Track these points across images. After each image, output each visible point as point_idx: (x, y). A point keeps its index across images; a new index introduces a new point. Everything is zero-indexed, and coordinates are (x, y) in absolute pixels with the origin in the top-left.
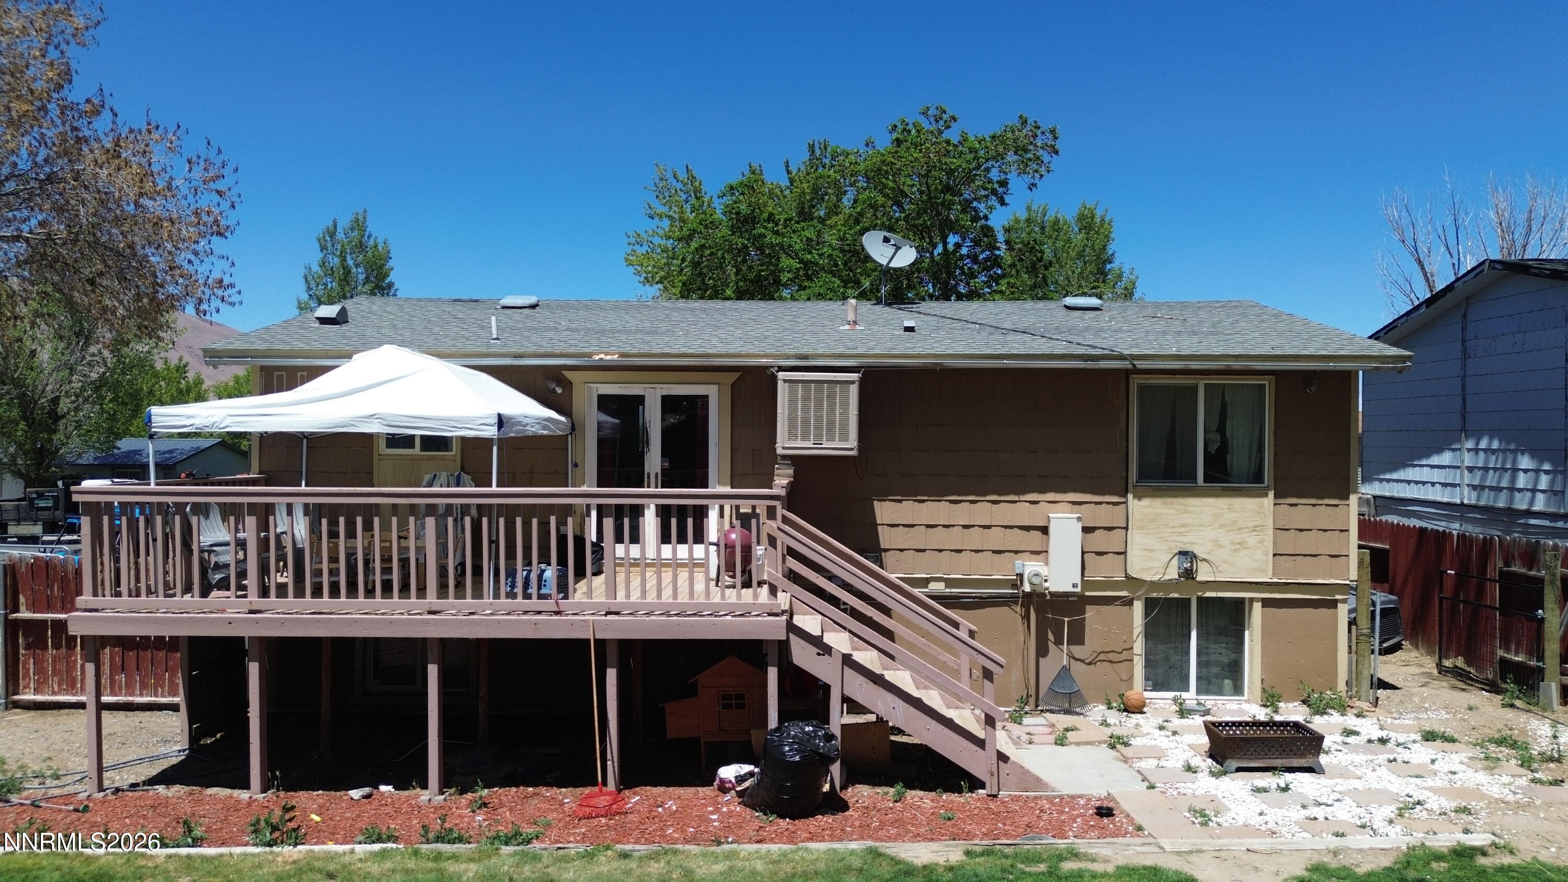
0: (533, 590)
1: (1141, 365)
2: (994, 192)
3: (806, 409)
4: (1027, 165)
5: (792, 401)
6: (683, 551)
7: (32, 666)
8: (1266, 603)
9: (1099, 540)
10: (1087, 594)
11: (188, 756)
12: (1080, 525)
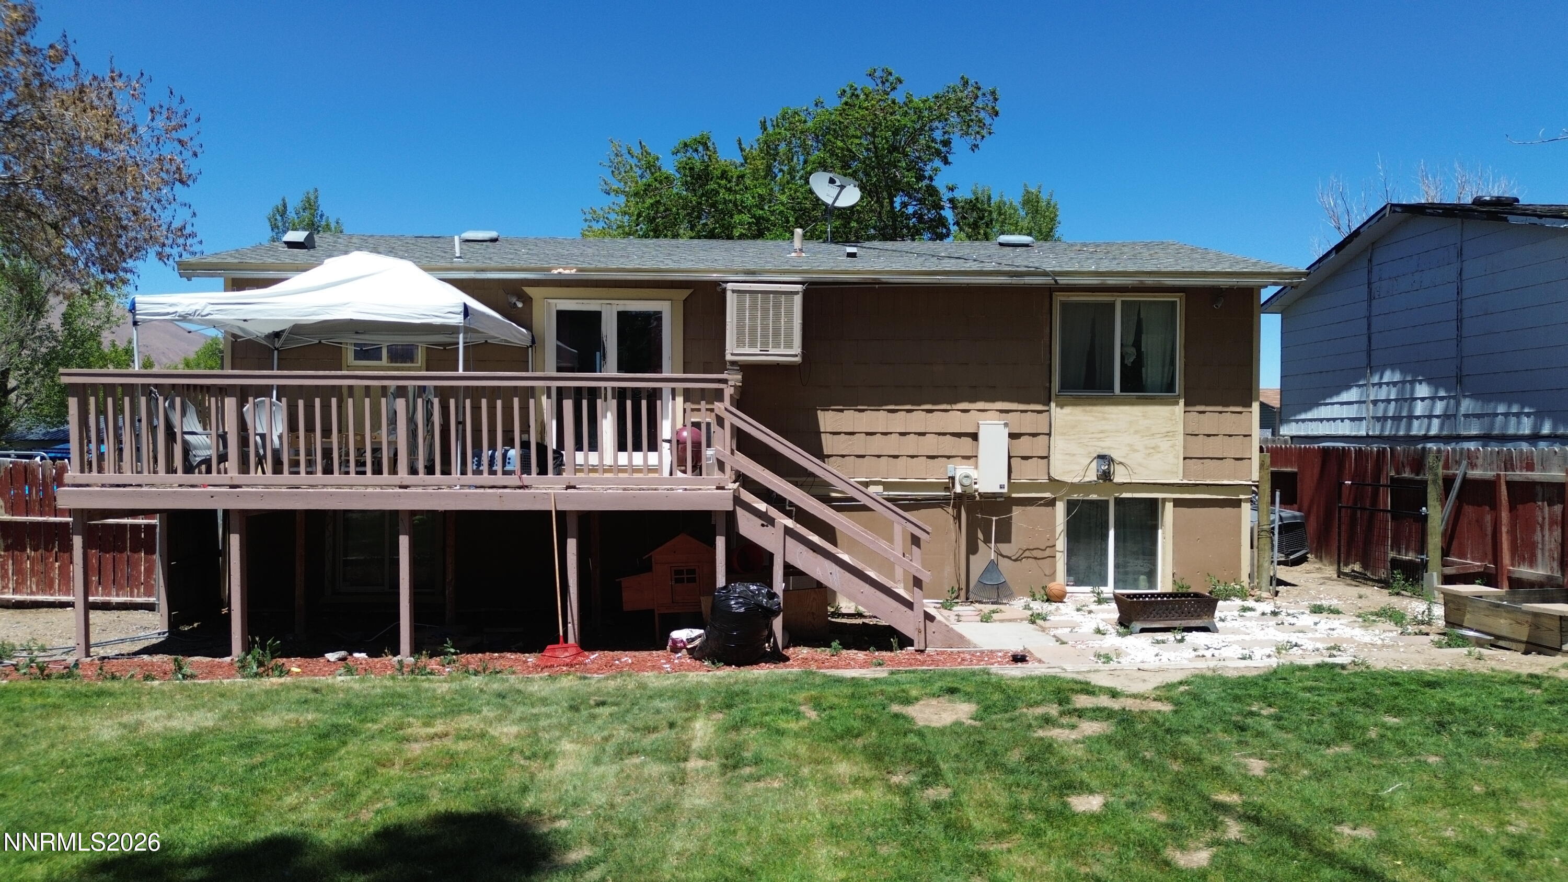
0: (498, 467)
1: (1062, 280)
2: (938, 153)
3: (753, 318)
4: (969, 126)
5: (741, 310)
6: (638, 458)
7: (10, 567)
8: (1178, 503)
9: (1024, 446)
10: (1014, 495)
11: (168, 639)
12: (1006, 432)
